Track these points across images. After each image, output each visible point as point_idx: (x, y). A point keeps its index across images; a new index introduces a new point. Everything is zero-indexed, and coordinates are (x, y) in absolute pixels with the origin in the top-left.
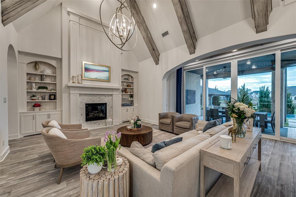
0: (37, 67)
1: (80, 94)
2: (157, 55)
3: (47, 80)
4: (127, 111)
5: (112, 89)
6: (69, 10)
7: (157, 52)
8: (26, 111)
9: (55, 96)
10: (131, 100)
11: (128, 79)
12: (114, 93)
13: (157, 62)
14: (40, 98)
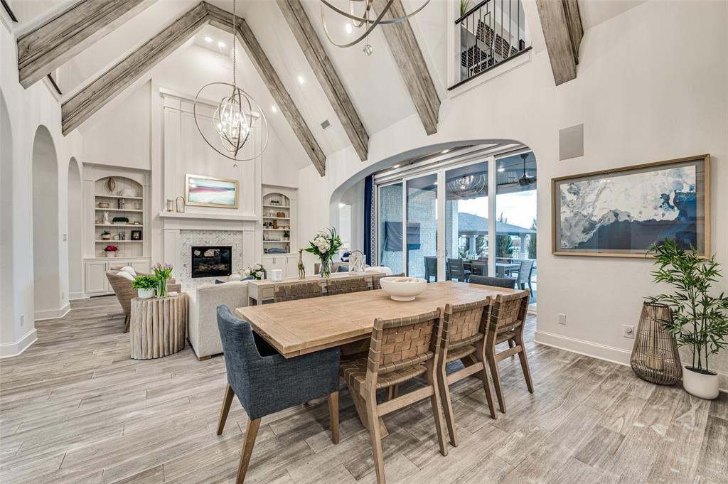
0: (112, 186)
1: (181, 230)
2: (321, 159)
3: (129, 207)
4: (274, 263)
5: (242, 221)
6: (162, 90)
7: (320, 153)
8: (94, 257)
9: (140, 233)
10: (286, 241)
11: (278, 202)
12: (245, 228)
13: (322, 170)
14: (117, 237)
